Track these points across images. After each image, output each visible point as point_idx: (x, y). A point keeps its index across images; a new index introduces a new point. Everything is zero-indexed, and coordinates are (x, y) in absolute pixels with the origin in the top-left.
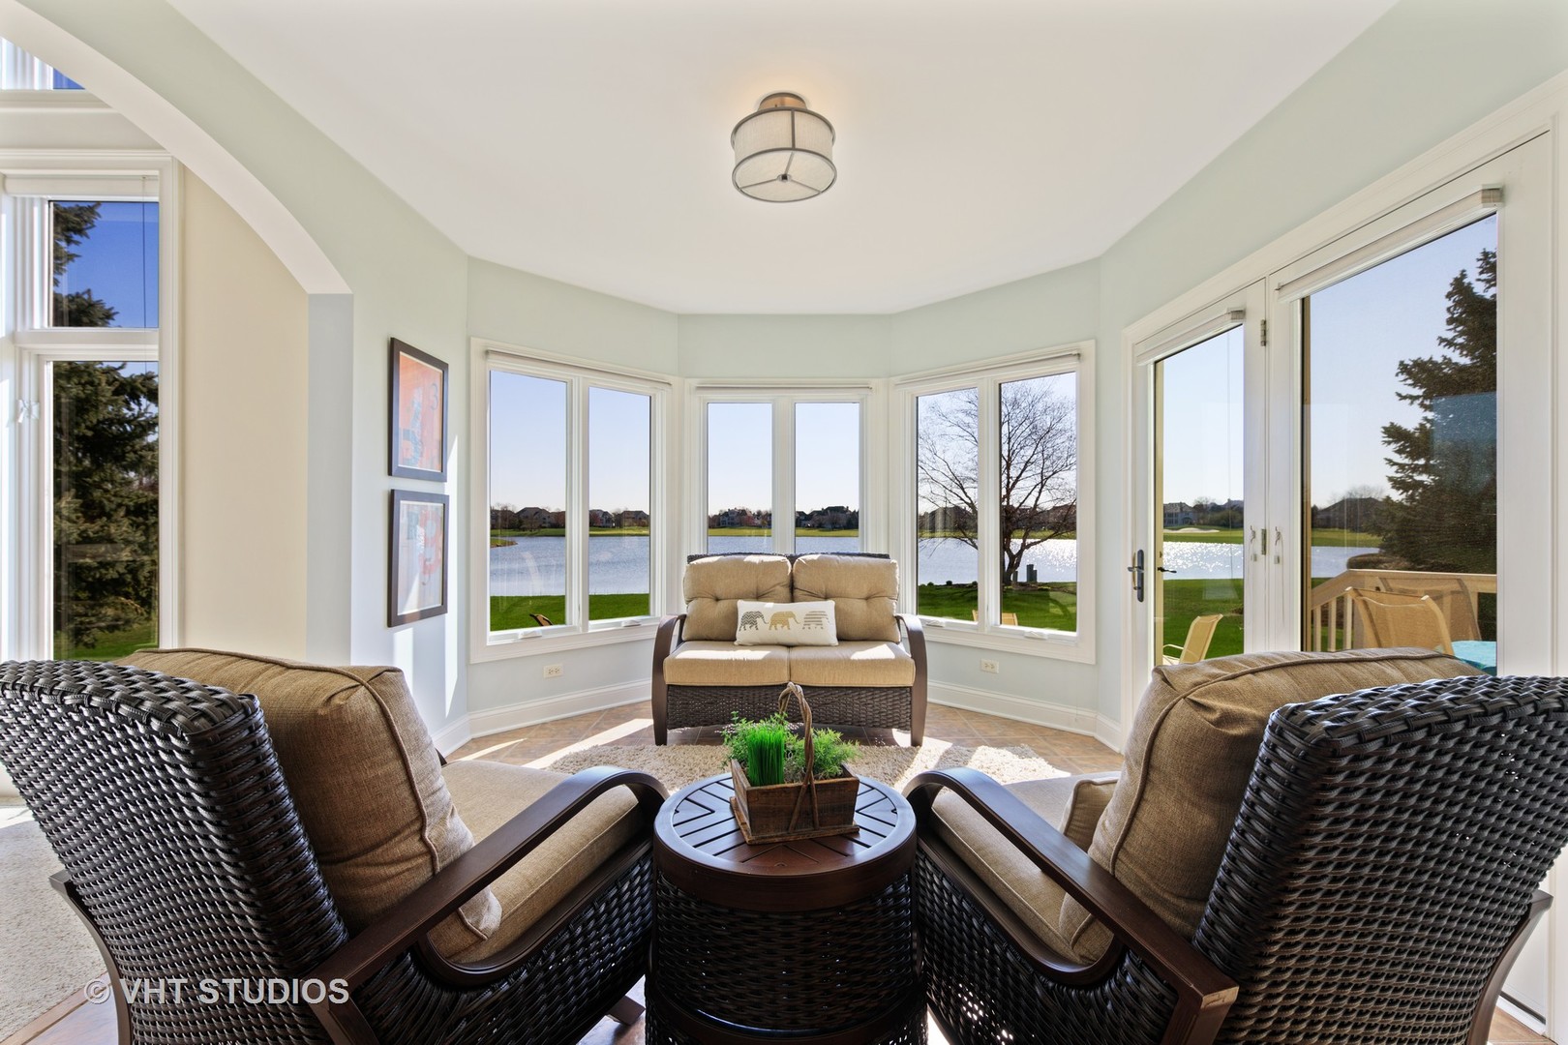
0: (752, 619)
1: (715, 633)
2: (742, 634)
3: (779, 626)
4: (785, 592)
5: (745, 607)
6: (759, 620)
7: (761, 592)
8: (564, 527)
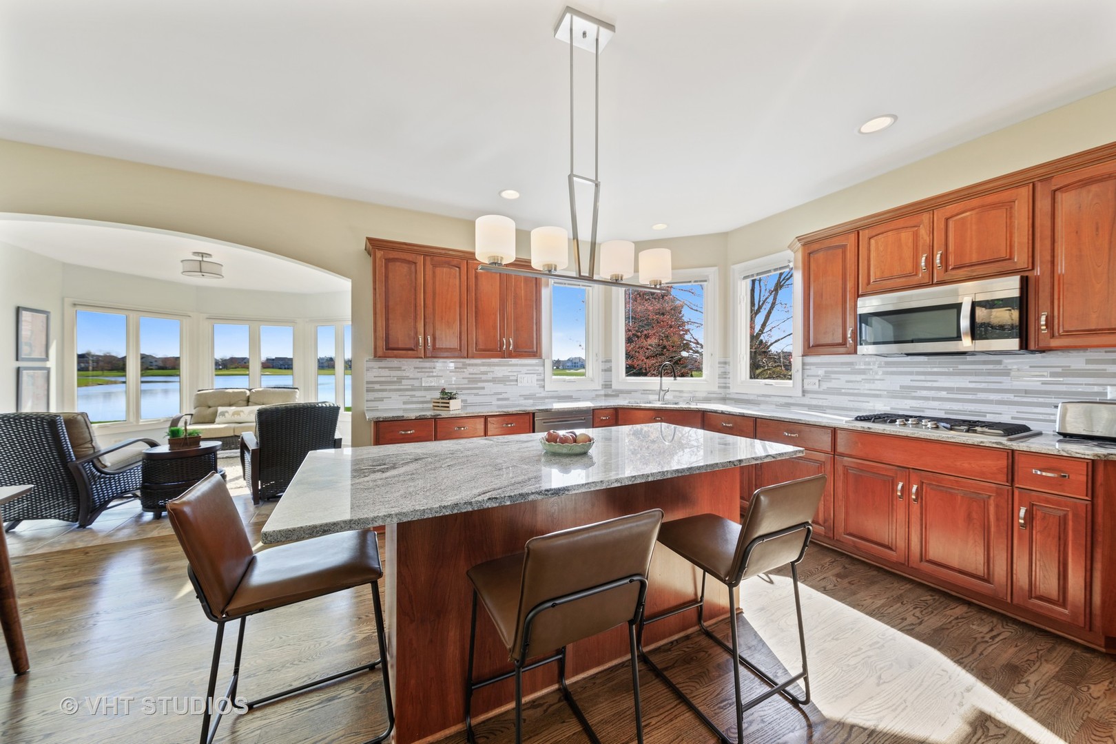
0: (223, 414)
1: (207, 420)
2: (217, 420)
3: (236, 416)
4: (245, 403)
5: (220, 409)
6: (226, 414)
7: (232, 403)
8: (179, 369)
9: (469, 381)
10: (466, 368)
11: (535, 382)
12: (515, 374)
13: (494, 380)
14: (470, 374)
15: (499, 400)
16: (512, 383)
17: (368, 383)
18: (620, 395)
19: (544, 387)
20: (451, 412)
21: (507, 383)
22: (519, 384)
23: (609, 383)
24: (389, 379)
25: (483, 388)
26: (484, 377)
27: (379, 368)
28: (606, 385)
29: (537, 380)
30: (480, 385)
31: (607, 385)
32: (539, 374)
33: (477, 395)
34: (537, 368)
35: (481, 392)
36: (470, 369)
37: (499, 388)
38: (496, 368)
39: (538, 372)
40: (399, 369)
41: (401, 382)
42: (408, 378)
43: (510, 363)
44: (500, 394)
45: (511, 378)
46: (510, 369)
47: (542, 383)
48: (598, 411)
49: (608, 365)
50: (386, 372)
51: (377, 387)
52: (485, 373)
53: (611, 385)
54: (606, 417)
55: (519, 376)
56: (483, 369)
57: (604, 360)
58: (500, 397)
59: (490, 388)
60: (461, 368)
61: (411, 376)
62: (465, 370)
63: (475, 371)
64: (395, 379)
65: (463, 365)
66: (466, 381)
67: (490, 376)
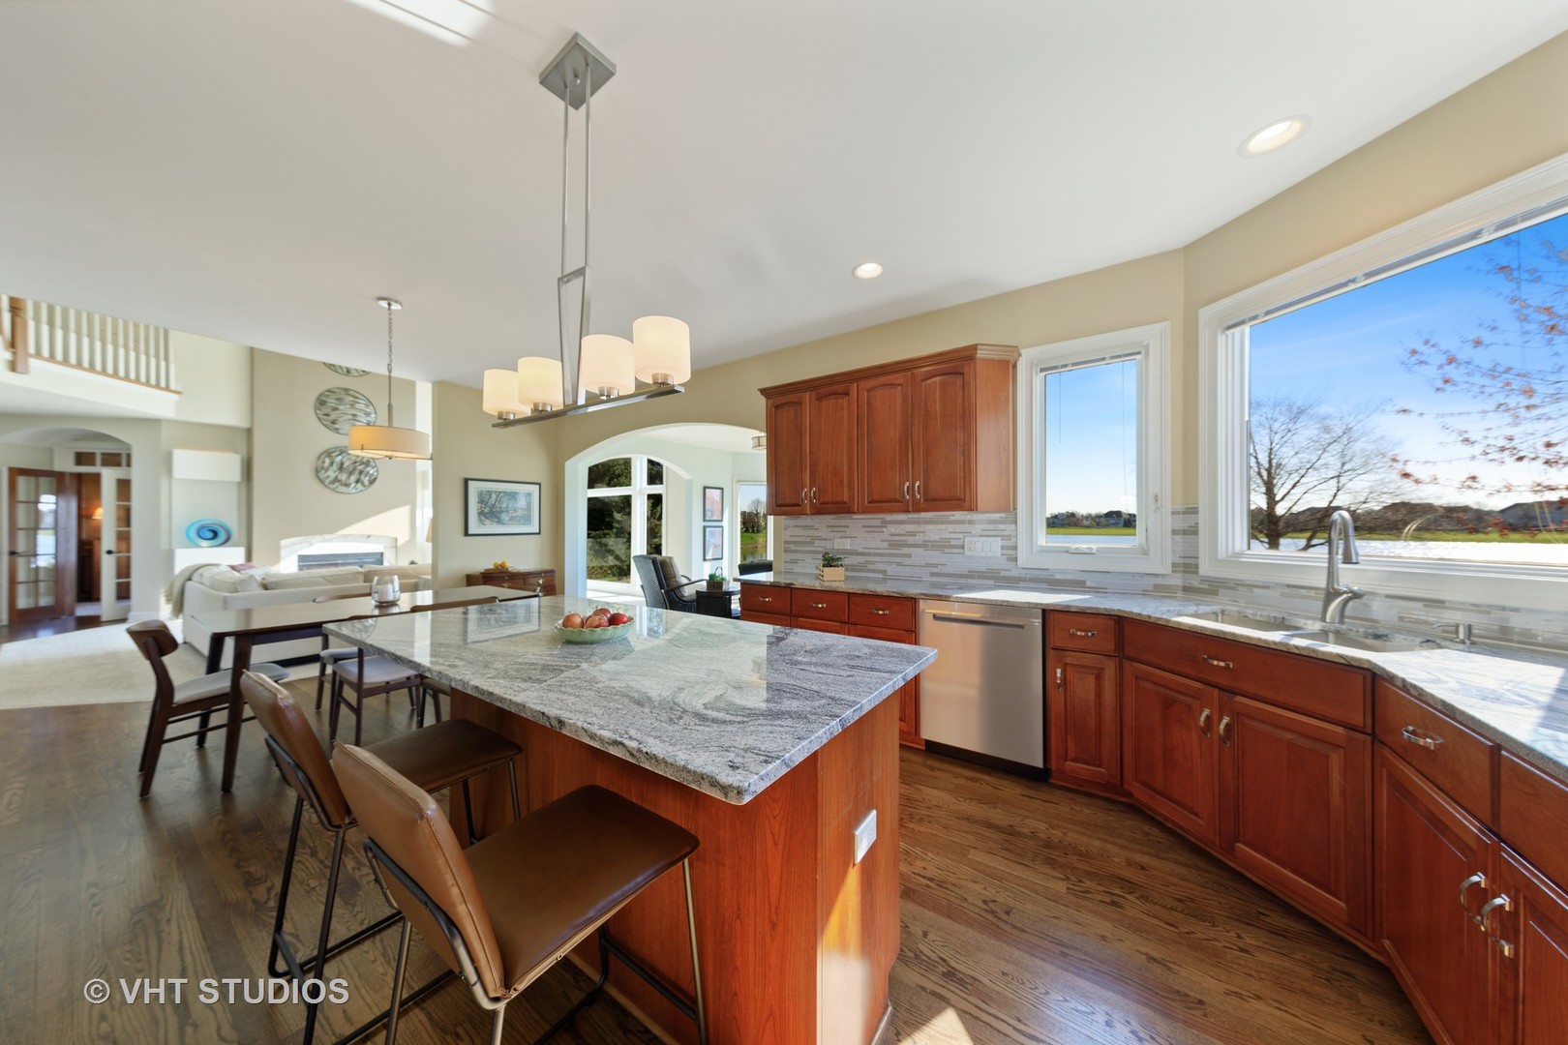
9: (890, 545)
10: (886, 527)
11: (998, 552)
12: (961, 536)
13: (925, 545)
14: (891, 535)
15: (933, 574)
16: (955, 551)
17: (785, 542)
18: (1221, 591)
19: (1016, 560)
20: (826, 584)
21: (947, 551)
22: (967, 553)
23: (1192, 561)
24: (802, 539)
25: (909, 556)
26: (910, 540)
27: (796, 526)
28: (1185, 565)
29: (1002, 548)
30: (905, 550)
31: (1188, 566)
32: (1004, 537)
33: (899, 564)
34: (1002, 527)
35: (906, 561)
36: (892, 529)
37: (934, 557)
38: (930, 527)
39: (1006, 533)
40: (812, 528)
41: (814, 543)
42: (820, 538)
43: (951, 518)
44: (936, 566)
45: (953, 542)
46: (951, 528)
47: (1011, 552)
48: (1056, 615)
49: (1190, 521)
50: (800, 532)
51: (793, 547)
52: (913, 534)
53: (1197, 566)
54: (1087, 631)
55: (967, 539)
56: (910, 528)
57: (1179, 507)
58: (935, 570)
59: (919, 555)
60: (879, 527)
61: (824, 536)
62: (884, 530)
63: (899, 531)
64: (808, 539)
65: (882, 522)
66: (885, 545)
67: (919, 538)
